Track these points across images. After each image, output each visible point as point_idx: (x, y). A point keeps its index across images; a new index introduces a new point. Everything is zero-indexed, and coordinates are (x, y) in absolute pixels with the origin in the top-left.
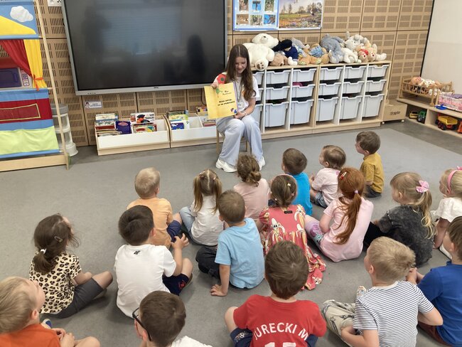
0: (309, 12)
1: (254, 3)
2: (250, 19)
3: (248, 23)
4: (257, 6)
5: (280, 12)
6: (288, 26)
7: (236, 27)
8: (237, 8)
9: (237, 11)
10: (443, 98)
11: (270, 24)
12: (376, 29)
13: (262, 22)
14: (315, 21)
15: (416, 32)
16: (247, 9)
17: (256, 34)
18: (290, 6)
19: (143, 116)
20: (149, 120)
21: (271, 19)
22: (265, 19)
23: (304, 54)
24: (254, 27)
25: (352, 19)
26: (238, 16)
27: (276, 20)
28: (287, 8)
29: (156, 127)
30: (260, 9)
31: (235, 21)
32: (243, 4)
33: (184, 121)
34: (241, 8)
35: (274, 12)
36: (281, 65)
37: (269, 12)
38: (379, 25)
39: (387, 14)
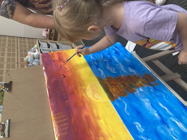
12: (16, 56)
38: (14, 55)
39: (6, 52)
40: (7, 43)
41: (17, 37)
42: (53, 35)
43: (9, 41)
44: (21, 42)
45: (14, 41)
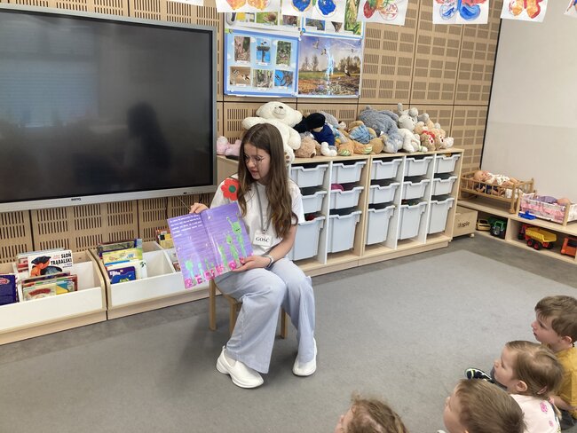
0: (342, 71)
1: (259, 49)
2: (252, 76)
3: (248, 84)
4: (264, 55)
5: (300, 68)
6: (311, 91)
7: (229, 88)
8: (230, 56)
9: (231, 61)
10: (527, 203)
11: (285, 87)
12: (429, 102)
13: (272, 83)
14: (350, 86)
15: (474, 108)
16: (248, 59)
17: (264, 102)
18: (316, 58)
19: (45, 260)
20: (60, 266)
21: (286, 78)
22: (277, 77)
23: (343, 138)
24: (259, 89)
25: (399, 84)
26: (233, 69)
27: (294, 81)
28: (311, 61)
29: (75, 280)
30: (269, 60)
31: (228, 78)
32: (241, 49)
33: (134, 263)
34: (237, 57)
35: (291, 67)
36: (313, 156)
37: (283, 67)
38: (434, 96)
39: (442, 81)
40: (470, 82)
41: (489, 106)
42: (485, 194)
43: (475, 88)
44: (471, 113)
45: (474, 97)
